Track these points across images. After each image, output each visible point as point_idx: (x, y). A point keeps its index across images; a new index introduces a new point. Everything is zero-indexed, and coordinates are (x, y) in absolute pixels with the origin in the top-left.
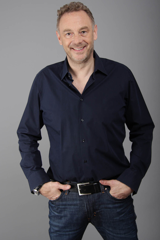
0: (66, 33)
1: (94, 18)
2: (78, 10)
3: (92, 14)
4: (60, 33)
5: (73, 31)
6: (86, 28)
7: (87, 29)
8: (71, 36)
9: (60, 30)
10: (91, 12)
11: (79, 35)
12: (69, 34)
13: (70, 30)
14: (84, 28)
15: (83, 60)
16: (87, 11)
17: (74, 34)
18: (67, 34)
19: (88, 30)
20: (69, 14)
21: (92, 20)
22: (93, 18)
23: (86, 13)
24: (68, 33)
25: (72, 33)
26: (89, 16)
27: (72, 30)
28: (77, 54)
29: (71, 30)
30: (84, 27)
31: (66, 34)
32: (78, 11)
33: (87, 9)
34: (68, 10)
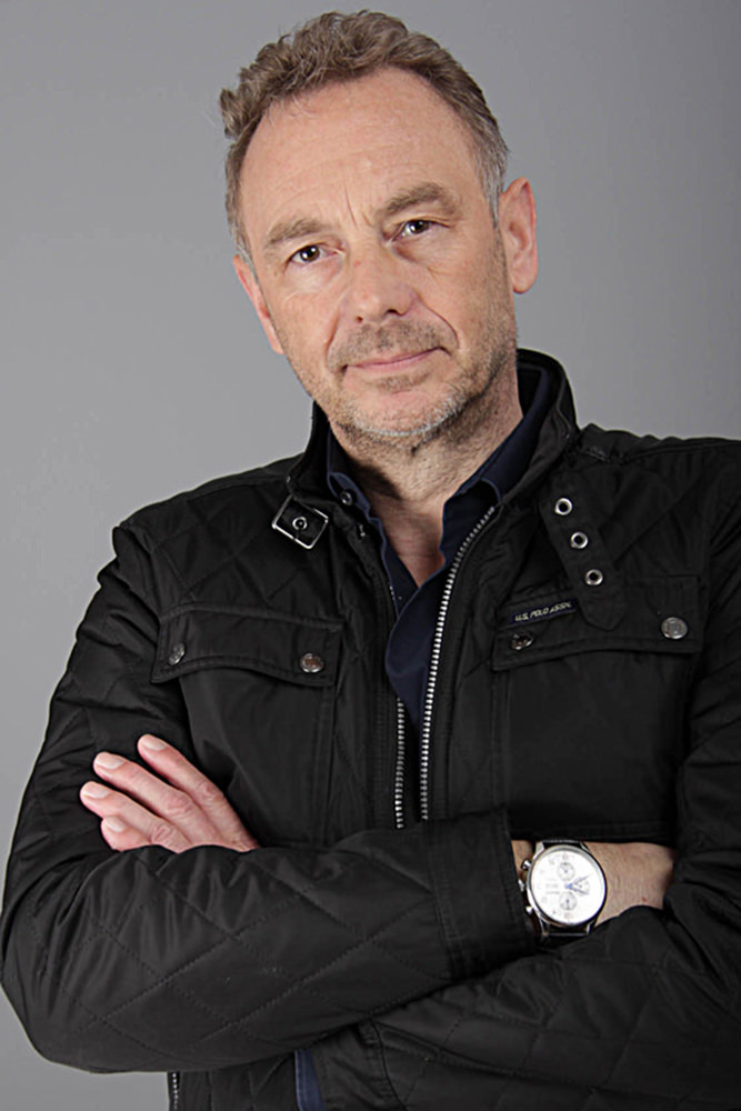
0: (292, 246)
1: (494, 114)
2: (359, 72)
3: (478, 92)
4: (251, 258)
5: (334, 232)
6: (432, 194)
7: (436, 204)
8: (325, 265)
9: (250, 235)
10: (470, 79)
11: (384, 249)
12: (310, 253)
13: (311, 228)
14: (414, 203)
15: (428, 428)
16: (437, 72)
17: (347, 251)
18: (298, 259)
19: (451, 212)
20: (297, 105)
21: (481, 133)
22: (494, 122)
23: (425, 90)
24: (307, 249)
25: (332, 243)
26: (456, 108)
27: (328, 227)
28: (385, 386)
29: (324, 222)
30: (413, 193)
31: (291, 259)
32: (363, 79)
33: (438, 59)
34: (283, 76)
